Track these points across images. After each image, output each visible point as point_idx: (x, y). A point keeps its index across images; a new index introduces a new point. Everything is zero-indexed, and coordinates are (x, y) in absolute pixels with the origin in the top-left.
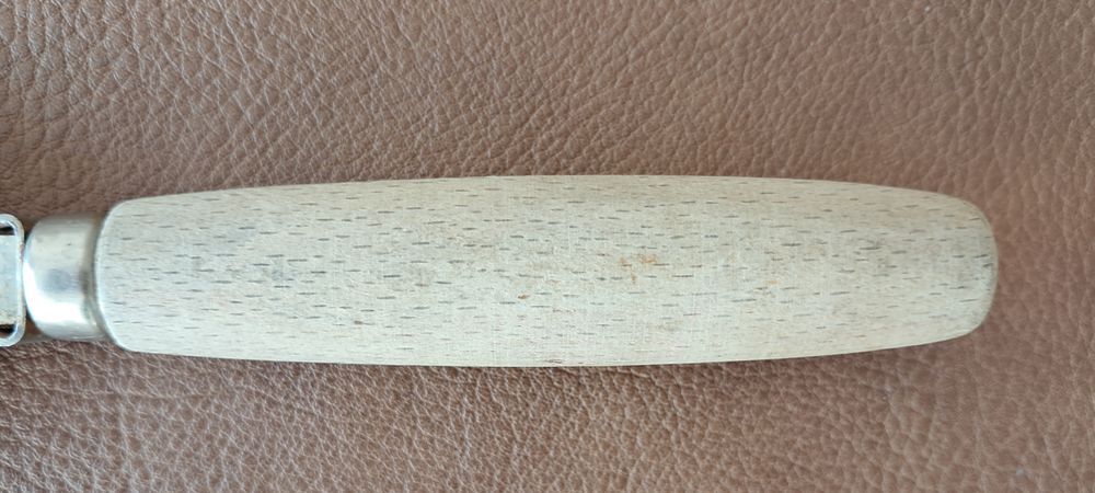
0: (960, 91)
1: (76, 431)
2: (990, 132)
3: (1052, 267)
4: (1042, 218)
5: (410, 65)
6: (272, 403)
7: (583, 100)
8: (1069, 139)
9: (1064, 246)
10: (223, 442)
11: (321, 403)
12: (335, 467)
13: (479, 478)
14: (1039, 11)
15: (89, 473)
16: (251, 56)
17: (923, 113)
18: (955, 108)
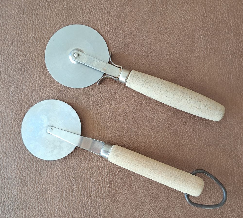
0: (206, 47)
1: (95, 90)
2: (210, 53)
3: (218, 71)
4: (217, 64)
5: (134, 46)
6: (118, 87)
7: (155, 50)
8: (221, 53)
9: (220, 68)
10: (112, 91)
11: (123, 87)
12: (125, 94)
13: (142, 96)
14: (217, 36)
15: (97, 94)
16: (115, 45)
17: (200, 50)
18: (205, 50)
